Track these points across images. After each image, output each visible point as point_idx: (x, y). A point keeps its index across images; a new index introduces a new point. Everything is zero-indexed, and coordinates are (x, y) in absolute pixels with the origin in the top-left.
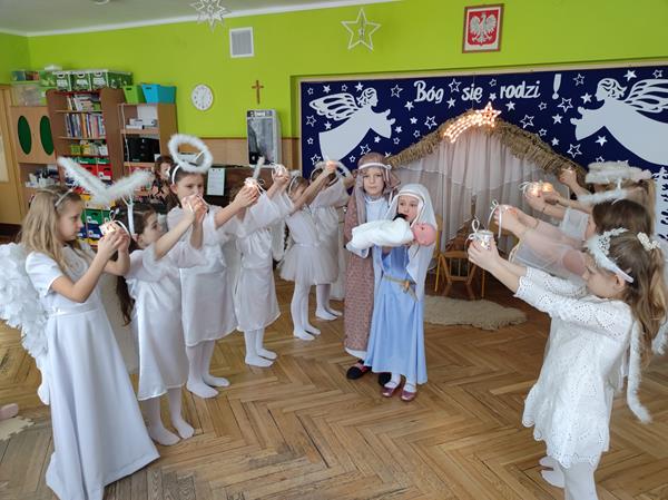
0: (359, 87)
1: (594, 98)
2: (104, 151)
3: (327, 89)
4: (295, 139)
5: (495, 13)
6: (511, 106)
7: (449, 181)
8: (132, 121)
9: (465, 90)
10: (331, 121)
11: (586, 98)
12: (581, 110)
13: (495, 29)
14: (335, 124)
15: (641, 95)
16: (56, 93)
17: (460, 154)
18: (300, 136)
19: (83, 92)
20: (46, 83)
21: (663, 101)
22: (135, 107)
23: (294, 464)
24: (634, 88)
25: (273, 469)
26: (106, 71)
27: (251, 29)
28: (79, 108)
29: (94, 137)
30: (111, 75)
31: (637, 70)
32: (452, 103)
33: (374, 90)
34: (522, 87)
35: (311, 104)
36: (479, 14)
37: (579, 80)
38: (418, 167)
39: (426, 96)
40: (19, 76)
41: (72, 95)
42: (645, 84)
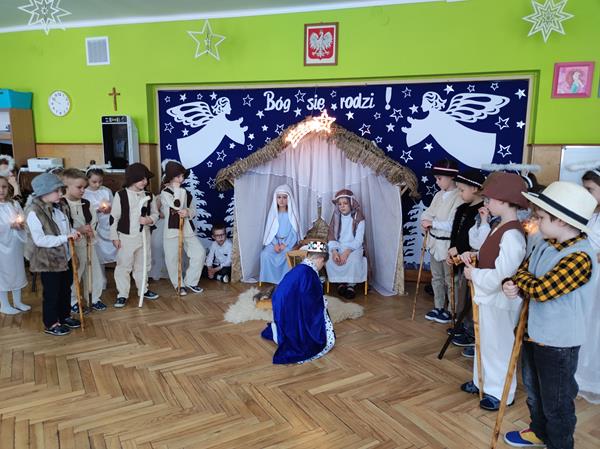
0: (214, 96)
1: (420, 109)
3: (183, 98)
4: (153, 145)
5: (331, 30)
6: (350, 115)
7: (297, 182)
9: (309, 101)
10: (188, 127)
11: (414, 109)
12: (410, 119)
13: (332, 45)
14: (193, 131)
15: (459, 107)
18: (159, 143)
21: (479, 112)
24: (453, 101)
27: (106, 38)
31: (454, 85)
32: (298, 112)
33: (227, 99)
34: (359, 98)
35: (168, 112)
36: (317, 31)
37: (407, 93)
38: (267, 171)
39: (275, 105)
42: (461, 97)
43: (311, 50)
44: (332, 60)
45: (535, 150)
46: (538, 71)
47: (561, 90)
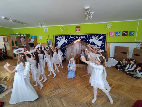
0: (63, 36)
2: (26, 45)
3: (58, 36)
4: (54, 43)
5: (79, 27)
6: (82, 39)
7: (75, 49)
8: (30, 41)
10: (59, 41)
11: (91, 38)
13: (80, 29)
14: (60, 41)
15: (97, 38)
16: (18, 37)
17: (76, 45)
19: (22, 37)
20: (16, 36)
21: (99, 38)
22: (30, 39)
23: (56, 90)
25: (53, 92)
26: (26, 34)
27: (47, 28)
28: (22, 39)
29: (24, 43)
30: (27, 35)
31: (96, 35)
32: (75, 38)
33: (65, 37)
34: (83, 36)
35: (56, 39)
36: (77, 27)
37: (90, 36)
38: (71, 47)
39: (71, 37)
40: (12, 35)
41: (20, 37)
43: (77, 30)
44: (80, 31)
45: (107, 43)
46: (107, 33)
47: (110, 35)
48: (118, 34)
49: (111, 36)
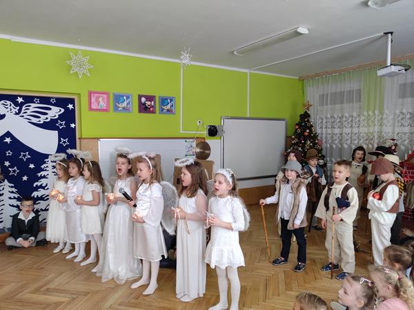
15: (29, 112)
21: (44, 117)
24: (24, 108)
31: (24, 97)
42: (30, 106)
45: (83, 141)
46: (79, 94)
47: (94, 107)
48: (125, 104)
49: (97, 110)
